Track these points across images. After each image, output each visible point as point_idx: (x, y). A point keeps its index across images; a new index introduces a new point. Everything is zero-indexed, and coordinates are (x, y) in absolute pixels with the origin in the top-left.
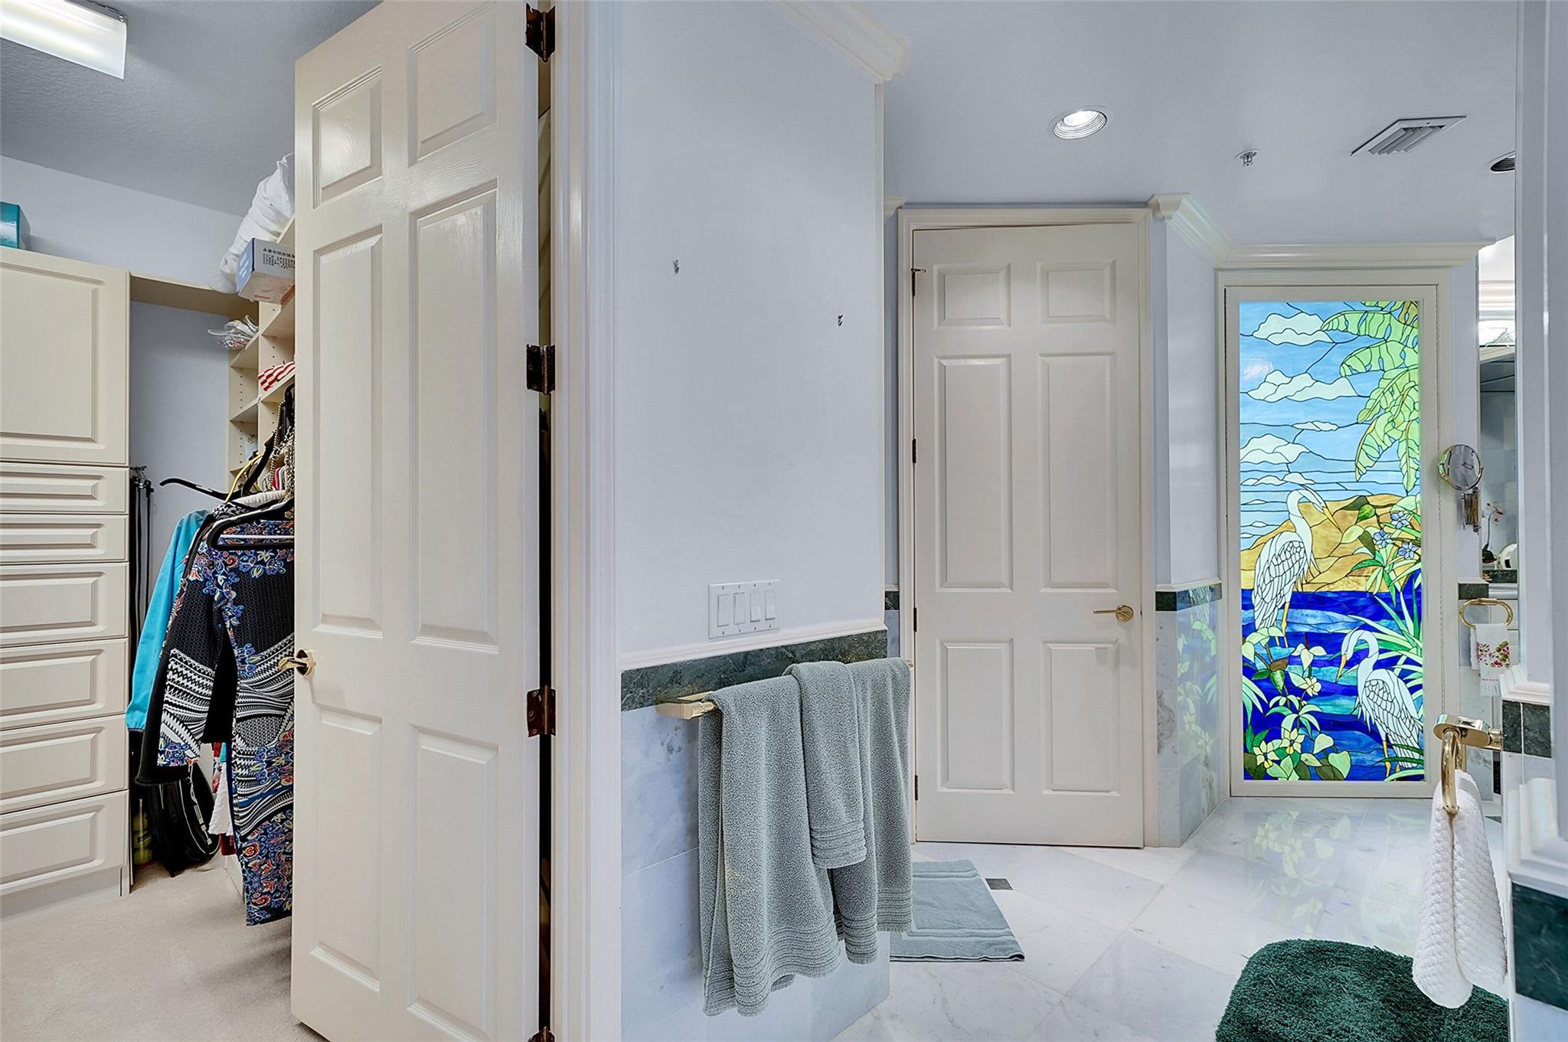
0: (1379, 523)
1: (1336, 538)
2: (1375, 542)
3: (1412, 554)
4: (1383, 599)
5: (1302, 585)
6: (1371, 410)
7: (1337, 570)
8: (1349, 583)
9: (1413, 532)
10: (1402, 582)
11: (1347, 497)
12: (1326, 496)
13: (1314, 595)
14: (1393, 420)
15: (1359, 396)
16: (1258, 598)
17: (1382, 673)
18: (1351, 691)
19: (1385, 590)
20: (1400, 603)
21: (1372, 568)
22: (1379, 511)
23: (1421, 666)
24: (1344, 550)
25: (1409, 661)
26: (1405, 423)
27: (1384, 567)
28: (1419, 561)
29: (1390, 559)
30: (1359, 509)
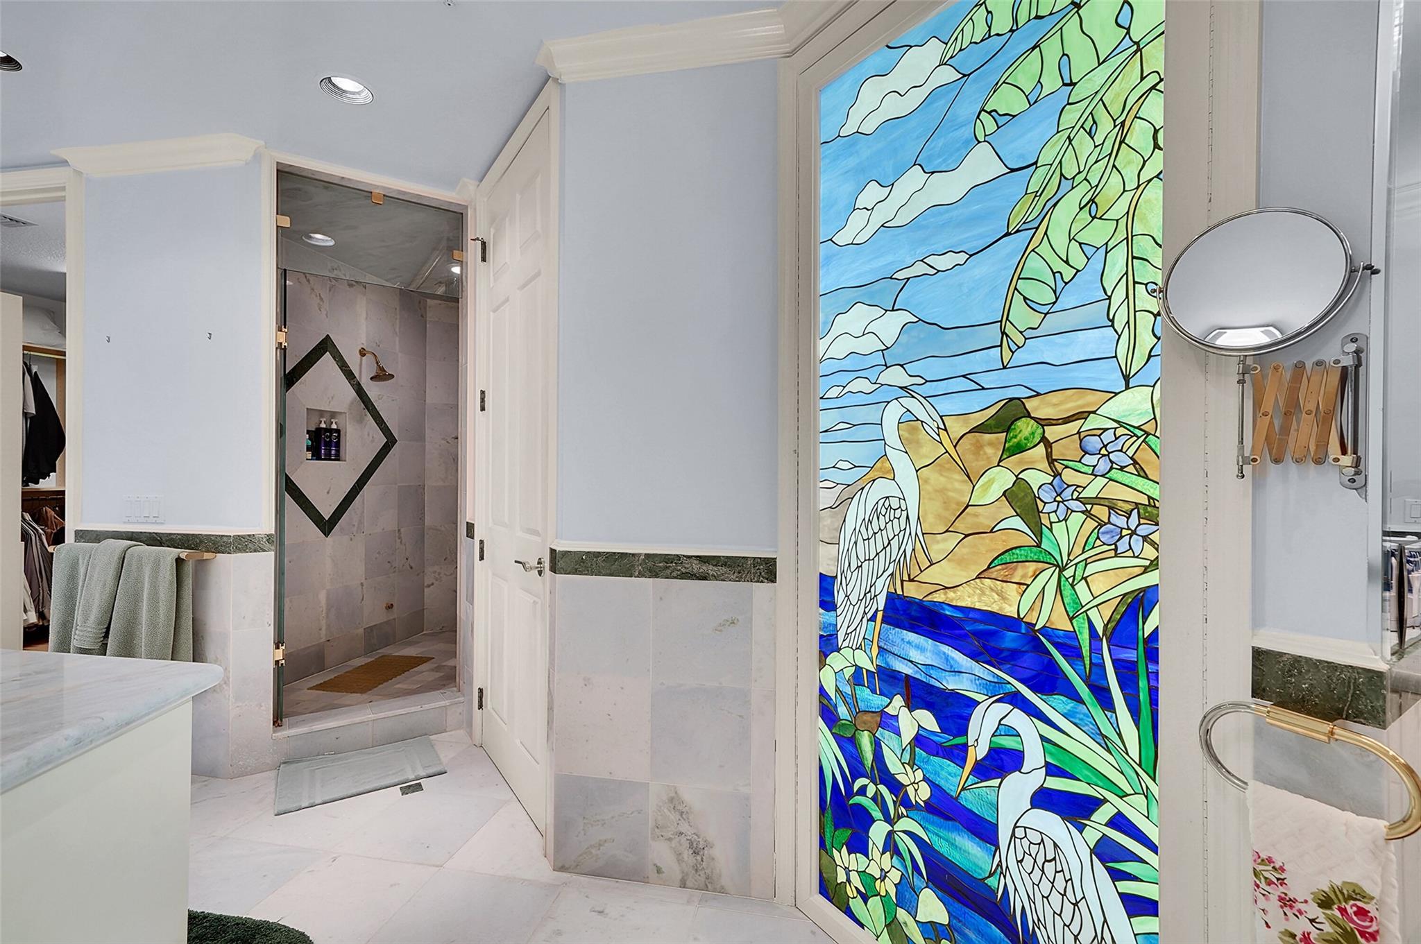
0: (1051, 461)
1: (960, 492)
2: (1040, 505)
3: (1137, 543)
4: (1057, 645)
5: (902, 581)
6: (1038, 195)
7: (962, 563)
8: (983, 593)
9: (1140, 483)
10: (1107, 611)
11: (981, 406)
12: (945, 406)
13: (920, 604)
14: (1092, 200)
15: (1013, 170)
16: (842, 595)
17: (1051, 823)
18: (985, 831)
19: (1063, 624)
20: (1102, 666)
21: (1032, 567)
22: (1052, 433)
23: (1154, 848)
24: (976, 520)
25: (1119, 822)
26: (1128, 196)
27: (1062, 569)
28: (1154, 565)
29: (1077, 550)
30: (1007, 431)
